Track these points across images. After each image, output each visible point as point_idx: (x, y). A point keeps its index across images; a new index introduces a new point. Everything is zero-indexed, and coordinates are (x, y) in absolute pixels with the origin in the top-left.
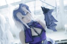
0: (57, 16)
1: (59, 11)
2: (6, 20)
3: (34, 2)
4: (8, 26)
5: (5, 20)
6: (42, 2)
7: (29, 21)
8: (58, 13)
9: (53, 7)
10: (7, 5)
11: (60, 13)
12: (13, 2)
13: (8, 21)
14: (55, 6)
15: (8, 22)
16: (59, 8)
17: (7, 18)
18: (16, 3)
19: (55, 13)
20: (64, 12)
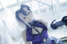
1: (55, 10)
2: (4, 24)
3: (30, 2)
4: (6, 29)
6: (38, 1)
7: (30, 21)
9: (50, 6)
10: (3, 8)
11: (57, 11)
13: (6, 24)
14: (51, 5)
15: (6, 26)
16: (55, 7)
17: (5, 21)
18: (12, 5)
19: (52, 11)
20: (61, 10)
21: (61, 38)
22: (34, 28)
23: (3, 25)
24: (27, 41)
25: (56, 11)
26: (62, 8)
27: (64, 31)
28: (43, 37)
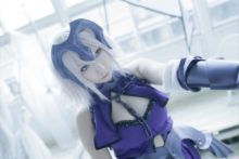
0: (189, 49)
1: (194, 29)
2: (12, 91)
3: (102, 8)
4: (23, 111)
5: (7, 90)
6: (131, 3)
8: (192, 36)
9: (173, 16)
10: (7, 34)
11: (200, 34)
12: (27, 22)
13: (20, 92)
15: (22, 98)
17: (16, 83)
20: (213, 28)
21: (221, 132)
22: (119, 102)
23: (11, 98)
24: (97, 148)
25: (196, 32)
26: (216, 24)
27: (230, 105)
28: (153, 129)
